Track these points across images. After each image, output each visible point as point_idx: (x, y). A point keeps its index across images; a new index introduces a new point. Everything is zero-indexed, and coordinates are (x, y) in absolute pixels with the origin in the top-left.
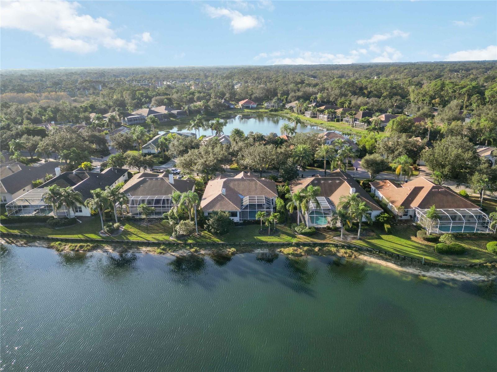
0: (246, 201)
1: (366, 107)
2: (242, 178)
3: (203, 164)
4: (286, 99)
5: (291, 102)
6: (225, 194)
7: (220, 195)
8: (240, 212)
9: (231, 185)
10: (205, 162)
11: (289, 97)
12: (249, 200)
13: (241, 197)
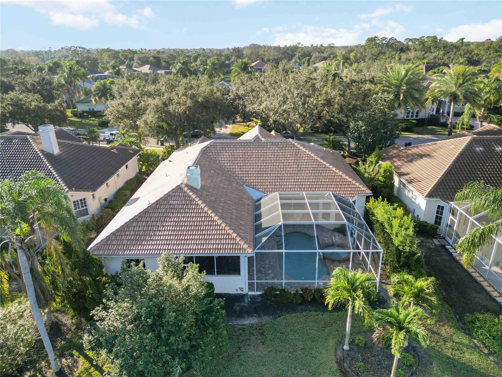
0: (270, 211)
1: (426, 61)
2: (257, 138)
3: (157, 110)
4: (309, 60)
5: (315, 63)
6: (198, 185)
7: (179, 189)
8: (250, 259)
9: (225, 158)
10: (165, 104)
11: (312, 59)
12: (284, 206)
13: (255, 195)
